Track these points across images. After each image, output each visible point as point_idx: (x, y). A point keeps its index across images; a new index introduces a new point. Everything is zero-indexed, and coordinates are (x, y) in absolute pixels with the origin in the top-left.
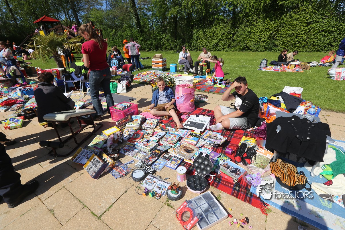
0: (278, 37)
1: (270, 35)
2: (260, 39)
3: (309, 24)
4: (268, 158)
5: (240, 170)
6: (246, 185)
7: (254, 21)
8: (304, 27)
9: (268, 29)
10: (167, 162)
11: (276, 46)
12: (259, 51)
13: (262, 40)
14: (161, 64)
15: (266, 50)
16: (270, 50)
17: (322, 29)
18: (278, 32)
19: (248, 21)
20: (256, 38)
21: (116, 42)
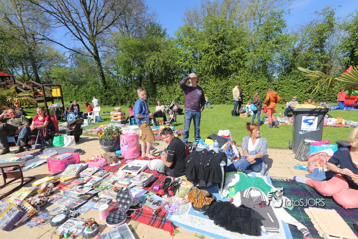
0: (228, 92)
1: (221, 91)
2: (214, 94)
3: (248, 83)
4: (188, 188)
5: (162, 201)
6: (164, 214)
7: (207, 80)
8: (245, 85)
9: (219, 86)
10: (94, 204)
11: (227, 99)
12: (215, 104)
13: (216, 95)
14: (119, 117)
15: (220, 103)
16: (224, 103)
17: (258, 87)
18: (227, 89)
19: (202, 80)
20: (211, 93)
21: (78, 97)
